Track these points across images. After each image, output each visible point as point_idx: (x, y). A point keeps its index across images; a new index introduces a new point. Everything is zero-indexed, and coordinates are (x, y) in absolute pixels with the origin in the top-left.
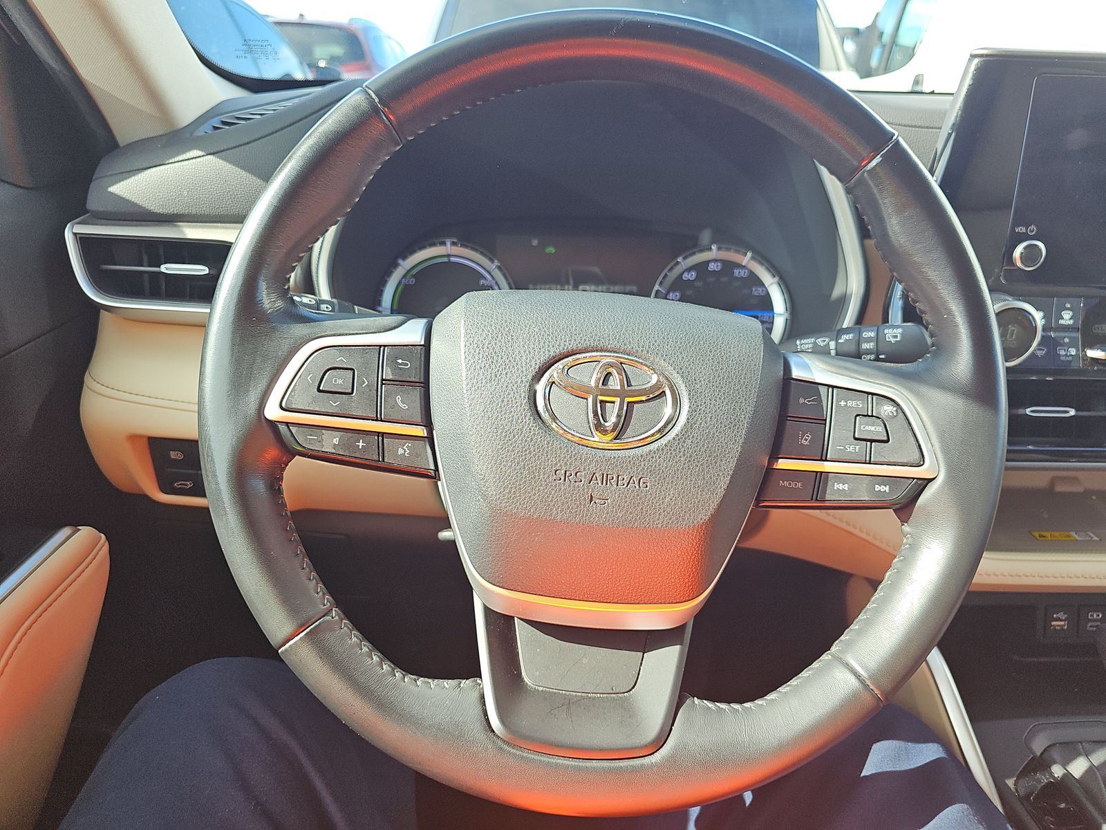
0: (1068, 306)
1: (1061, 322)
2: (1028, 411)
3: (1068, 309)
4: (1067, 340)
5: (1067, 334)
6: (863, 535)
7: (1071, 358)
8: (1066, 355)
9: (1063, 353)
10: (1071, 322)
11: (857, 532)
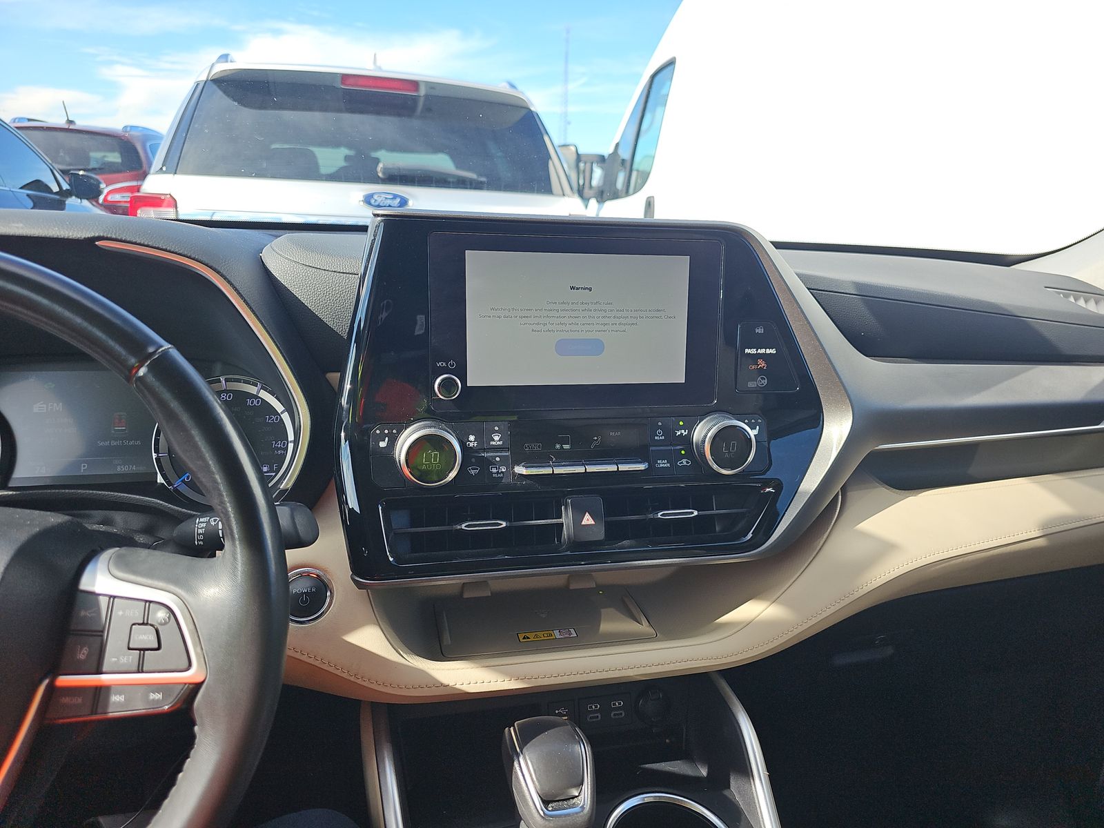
0: (496, 428)
1: (494, 443)
2: (463, 526)
3: (497, 432)
4: (498, 459)
5: (499, 454)
6: (311, 661)
7: (502, 475)
8: (498, 473)
9: (494, 470)
10: (501, 443)
11: (304, 658)
